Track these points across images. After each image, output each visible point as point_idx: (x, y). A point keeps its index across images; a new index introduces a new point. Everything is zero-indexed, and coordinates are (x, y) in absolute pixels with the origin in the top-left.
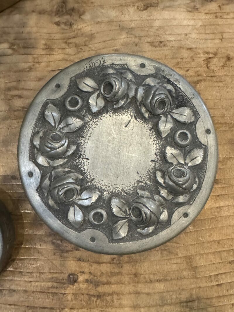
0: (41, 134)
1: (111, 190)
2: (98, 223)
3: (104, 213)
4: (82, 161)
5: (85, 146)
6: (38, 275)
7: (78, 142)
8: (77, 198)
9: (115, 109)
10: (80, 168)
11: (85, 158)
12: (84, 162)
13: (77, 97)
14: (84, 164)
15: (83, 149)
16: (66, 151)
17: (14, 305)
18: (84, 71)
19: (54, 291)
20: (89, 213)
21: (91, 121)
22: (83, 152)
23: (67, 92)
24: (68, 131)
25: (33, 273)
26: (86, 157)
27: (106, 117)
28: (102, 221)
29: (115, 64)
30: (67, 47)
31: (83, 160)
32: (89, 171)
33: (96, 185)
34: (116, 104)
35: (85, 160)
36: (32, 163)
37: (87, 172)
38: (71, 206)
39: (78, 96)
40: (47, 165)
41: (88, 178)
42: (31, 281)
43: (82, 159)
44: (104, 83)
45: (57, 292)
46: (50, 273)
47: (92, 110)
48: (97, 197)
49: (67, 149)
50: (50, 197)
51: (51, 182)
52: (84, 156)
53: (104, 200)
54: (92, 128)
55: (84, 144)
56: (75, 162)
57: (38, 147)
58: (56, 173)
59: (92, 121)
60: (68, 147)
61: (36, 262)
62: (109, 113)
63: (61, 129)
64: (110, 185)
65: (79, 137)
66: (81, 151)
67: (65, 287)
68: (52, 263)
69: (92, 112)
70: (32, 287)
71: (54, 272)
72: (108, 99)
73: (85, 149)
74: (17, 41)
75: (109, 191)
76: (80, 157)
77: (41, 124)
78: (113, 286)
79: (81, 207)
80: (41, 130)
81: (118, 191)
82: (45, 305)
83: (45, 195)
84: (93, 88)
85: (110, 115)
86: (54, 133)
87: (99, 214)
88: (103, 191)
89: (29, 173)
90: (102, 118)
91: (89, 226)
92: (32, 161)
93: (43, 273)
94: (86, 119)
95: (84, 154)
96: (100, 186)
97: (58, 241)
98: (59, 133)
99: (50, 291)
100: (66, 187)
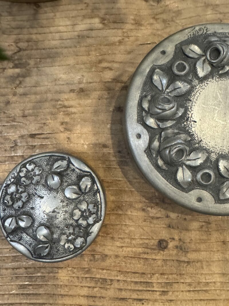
0: (149, 98)
1: (218, 152)
2: (206, 183)
3: (212, 173)
4: (189, 124)
5: (193, 109)
6: (129, 241)
7: (186, 105)
8: (186, 159)
9: (220, 74)
10: (188, 130)
11: (192, 121)
12: (192, 125)
13: (184, 63)
14: (192, 126)
15: (190, 112)
16: (175, 113)
17: (107, 270)
18: (188, 38)
19: (145, 256)
20: (197, 174)
21: (197, 85)
22: (191, 115)
23: (173, 58)
24: (175, 95)
25: (124, 238)
26: (194, 120)
27: (212, 81)
28: (210, 181)
29: (218, 33)
30: (155, 22)
31: (191, 123)
32: (196, 133)
33: (203, 146)
34: (222, 69)
35: (192, 122)
36: (140, 125)
37: (195, 134)
38: (179, 166)
39: (185, 61)
40: (156, 127)
41: (195, 140)
42: (122, 247)
43: (190, 121)
44: (210, 49)
45: (148, 257)
46: (141, 239)
47: (199, 75)
48: (205, 158)
49: (176, 111)
50: (159, 157)
51: (160, 142)
52: (191, 118)
53: (211, 161)
54: (198, 92)
55: (191, 108)
56: (183, 125)
57: (147, 109)
58: (166, 134)
59: (199, 85)
60: (177, 109)
61: (127, 228)
62: (214, 78)
63: (168, 93)
64: (217, 147)
65: (186, 100)
66: (189, 114)
67: (156, 252)
68: (143, 229)
69: (199, 77)
70: (123, 252)
71: (145, 238)
72: (214, 64)
73: (192, 112)
74: (108, 16)
75: (216, 153)
76: (187, 120)
77: (148, 88)
78: (203, 253)
79: (190, 167)
80: (148, 94)
81: (225, 152)
82: (136, 270)
83: (153, 156)
84: (199, 55)
85: (216, 80)
86: (163, 97)
87: (207, 175)
88: (210, 152)
89: (138, 136)
90: (208, 82)
91: (196, 187)
92: (140, 123)
93: (134, 239)
94: (193, 83)
95: (192, 117)
96: (207, 148)
97: (148, 208)
98: (167, 97)
99: (141, 256)
100: (178, 147)
